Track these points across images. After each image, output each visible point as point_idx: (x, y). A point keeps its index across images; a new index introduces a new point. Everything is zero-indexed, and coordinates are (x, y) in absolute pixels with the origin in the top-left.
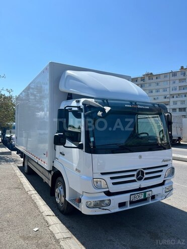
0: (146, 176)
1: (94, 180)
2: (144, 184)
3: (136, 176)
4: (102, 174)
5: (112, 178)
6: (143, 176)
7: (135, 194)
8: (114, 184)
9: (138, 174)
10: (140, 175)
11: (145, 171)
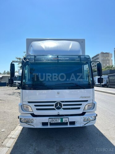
0: (63, 107)
1: (24, 105)
2: (62, 112)
3: (54, 106)
4: (29, 102)
5: (35, 106)
6: (62, 107)
7: (53, 118)
8: (37, 109)
9: (56, 105)
10: (58, 105)
11: (63, 104)
